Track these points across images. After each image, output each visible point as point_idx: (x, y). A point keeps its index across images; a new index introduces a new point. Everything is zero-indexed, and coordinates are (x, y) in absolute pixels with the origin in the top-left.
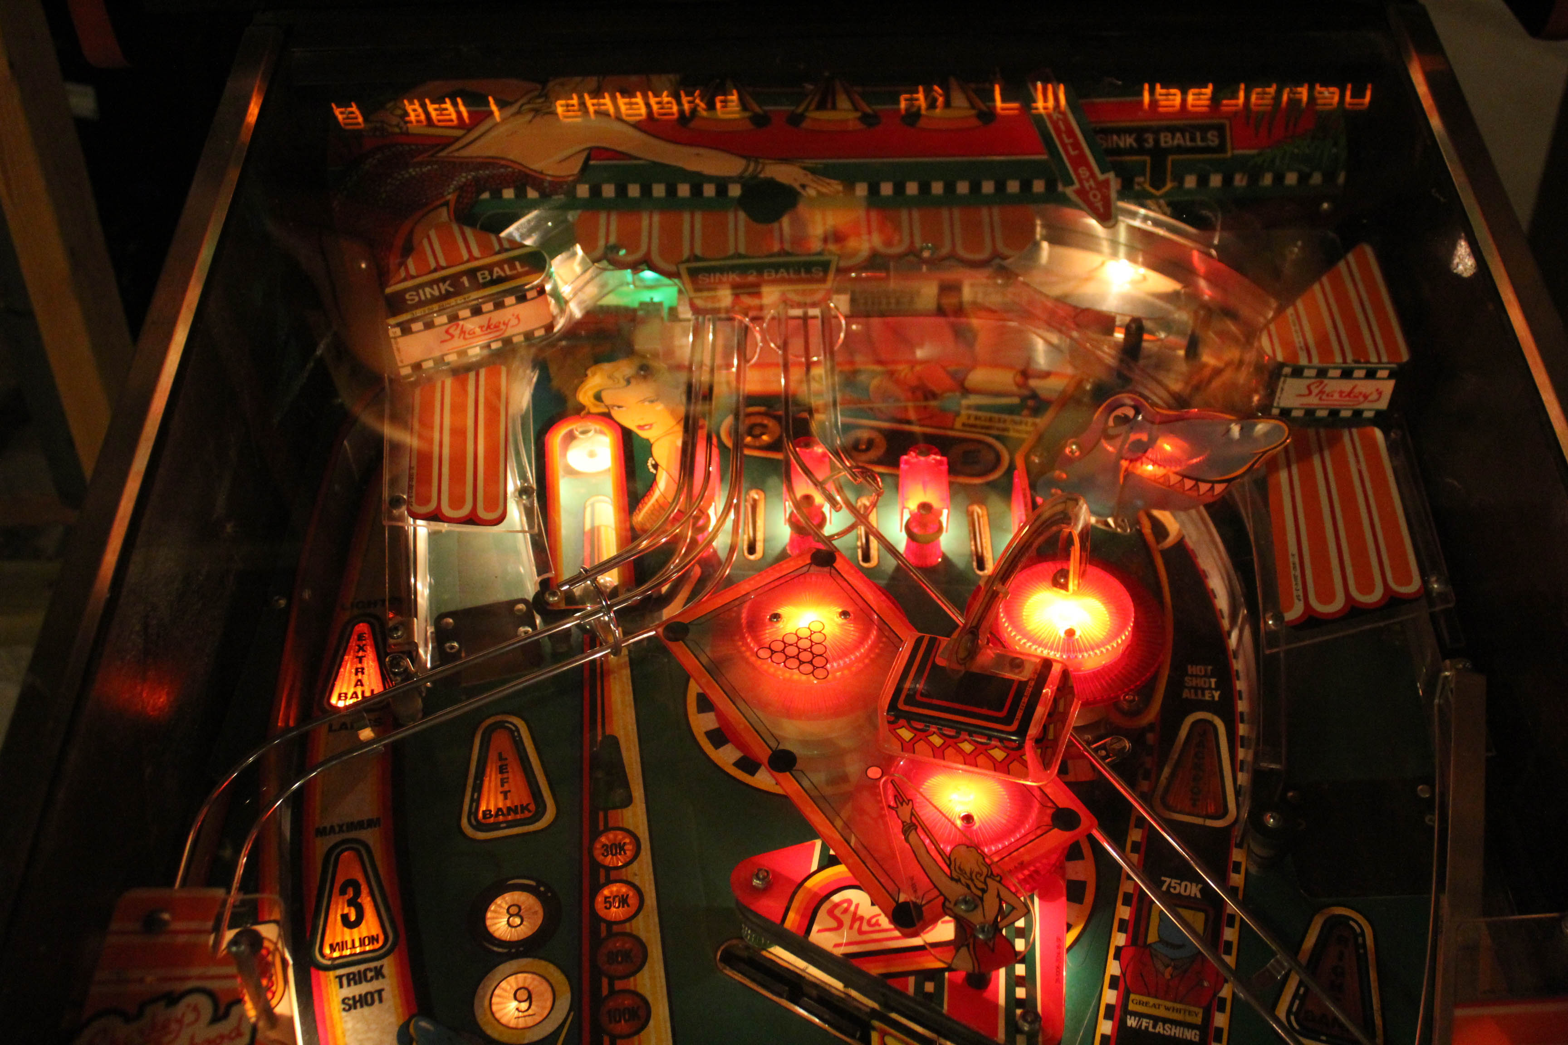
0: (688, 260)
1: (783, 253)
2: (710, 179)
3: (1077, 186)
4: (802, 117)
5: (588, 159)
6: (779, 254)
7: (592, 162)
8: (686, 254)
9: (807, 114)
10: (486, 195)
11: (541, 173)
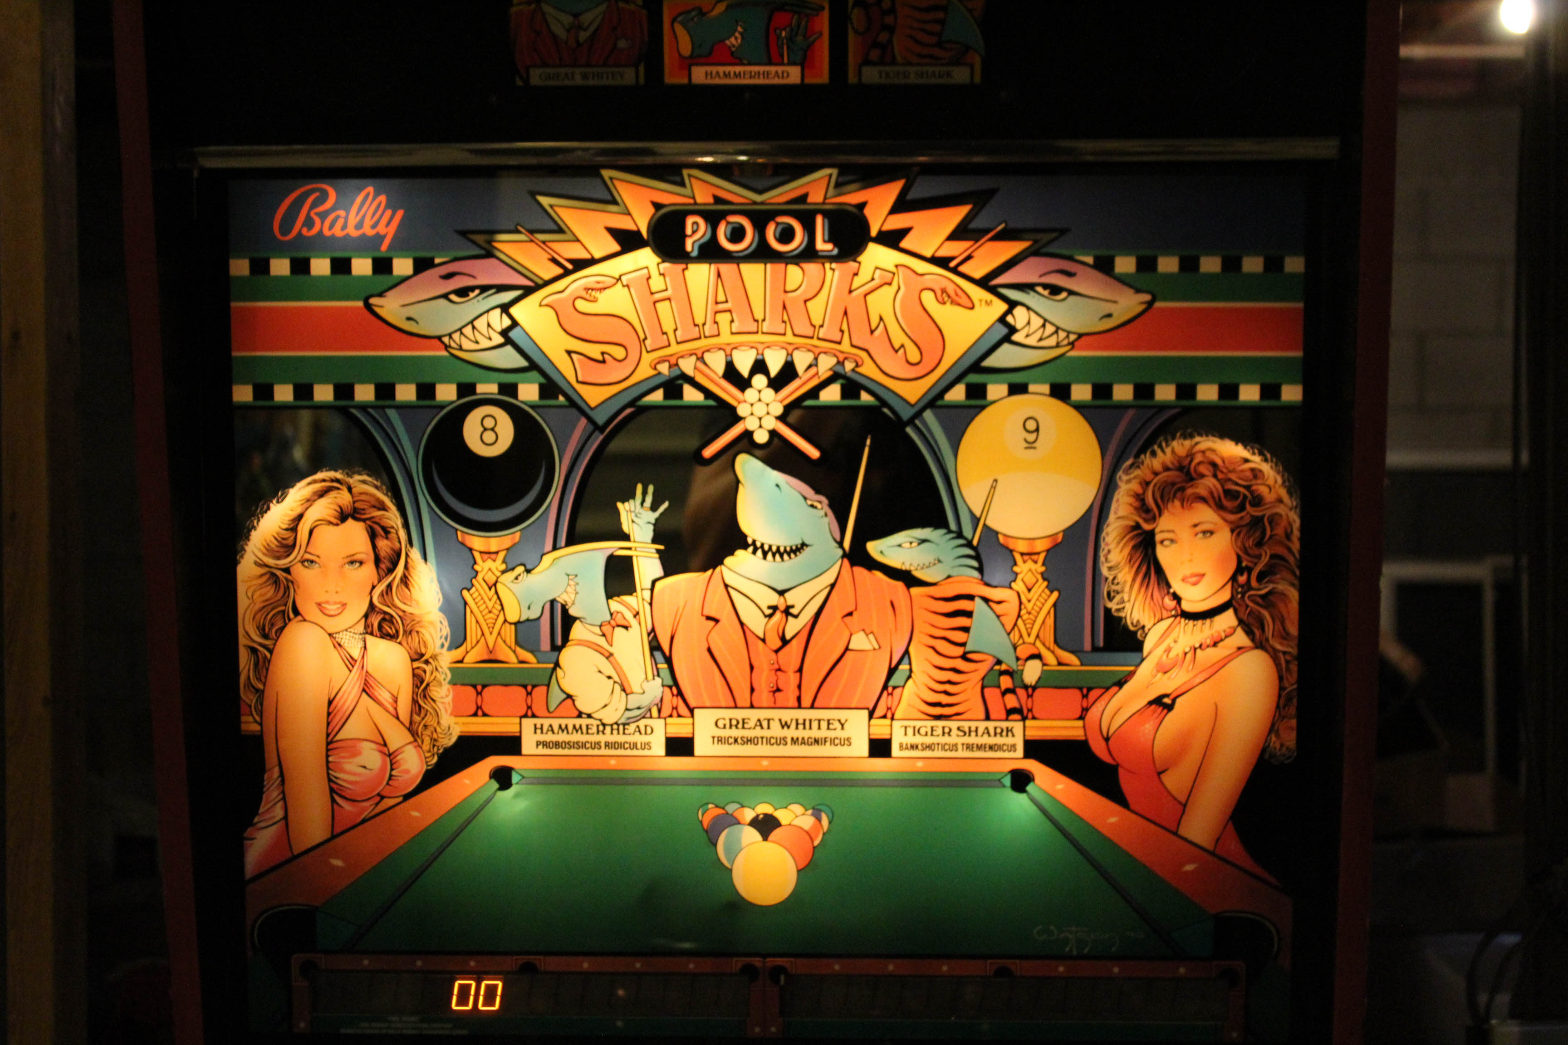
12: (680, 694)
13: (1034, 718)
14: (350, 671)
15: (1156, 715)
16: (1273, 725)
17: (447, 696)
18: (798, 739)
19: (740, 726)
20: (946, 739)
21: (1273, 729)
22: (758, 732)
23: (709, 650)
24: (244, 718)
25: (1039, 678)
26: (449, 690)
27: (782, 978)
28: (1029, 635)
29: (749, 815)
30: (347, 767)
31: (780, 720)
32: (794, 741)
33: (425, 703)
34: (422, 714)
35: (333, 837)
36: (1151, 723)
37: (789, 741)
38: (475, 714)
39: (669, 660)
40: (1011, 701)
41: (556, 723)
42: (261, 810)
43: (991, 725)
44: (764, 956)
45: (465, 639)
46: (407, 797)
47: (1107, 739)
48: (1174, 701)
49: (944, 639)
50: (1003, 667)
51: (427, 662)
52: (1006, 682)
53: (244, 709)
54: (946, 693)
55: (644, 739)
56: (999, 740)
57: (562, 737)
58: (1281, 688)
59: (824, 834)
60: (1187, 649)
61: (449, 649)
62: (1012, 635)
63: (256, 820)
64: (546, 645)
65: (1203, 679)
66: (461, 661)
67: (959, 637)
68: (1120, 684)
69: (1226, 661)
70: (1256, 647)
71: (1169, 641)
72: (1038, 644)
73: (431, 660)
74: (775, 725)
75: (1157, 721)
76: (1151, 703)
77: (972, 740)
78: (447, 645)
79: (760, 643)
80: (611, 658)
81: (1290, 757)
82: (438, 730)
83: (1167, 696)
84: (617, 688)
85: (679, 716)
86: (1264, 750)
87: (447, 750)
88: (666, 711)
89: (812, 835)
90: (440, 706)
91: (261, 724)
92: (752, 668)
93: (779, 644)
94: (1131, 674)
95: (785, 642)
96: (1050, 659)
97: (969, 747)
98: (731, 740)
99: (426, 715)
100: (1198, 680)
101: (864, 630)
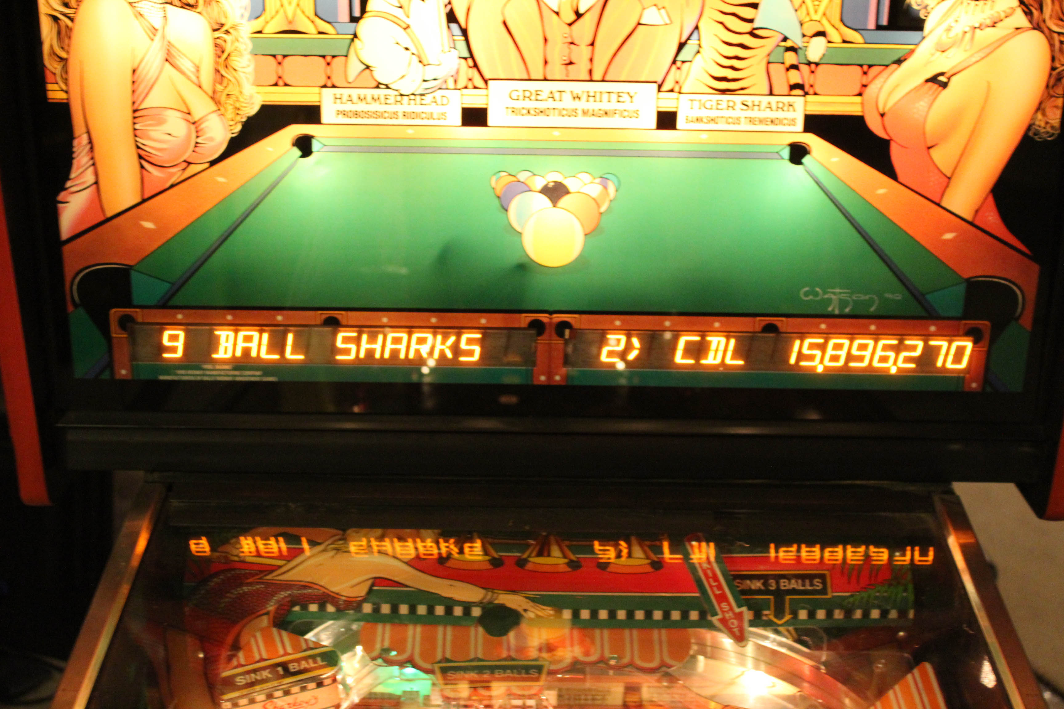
0: (440, 662)
1: (510, 658)
2: (459, 603)
3: (720, 616)
4: (526, 561)
5: (373, 585)
6: (505, 659)
7: (375, 588)
8: (439, 656)
9: (531, 559)
10: (297, 608)
11: (338, 594)
12: (476, 66)
13: (815, 94)
14: (152, 40)
15: (930, 93)
16: (1041, 103)
17: (248, 66)
18: (588, 111)
19: (533, 97)
20: (730, 113)
21: (1040, 108)
22: (550, 104)
23: (505, 23)
24: (50, 87)
25: (824, 55)
26: (249, 60)
27: (567, 332)
28: (816, 12)
29: (539, 183)
30: (153, 134)
31: (572, 92)
32: (585, 113)
33: (227, 73)
34: (225, 84)
35: (144, 201)
36: (926, 100)
37: (580, 112)
38: (276, 85)
39: (464, 32)
40: (795, 77)
41: (355, 93)
42: (73, 175)
43: (773, 99)
44: (551, 313)
45: (264, 10)
46: (213, 163)
47: (882, 115)
48: (949, 79)
49: (734, 14)
50: (789, 44)
51: (227, 32)
52: (791, 58)
53: (49, 77)
54: (733, 68)
55: (441, 109)
56: (780, 115)
57: (361, 107)
58: (1053, 69)
59: (611, 201)
60: (967, 29)
61: (249, 20)
62: (799, 12)
63: (69, 184)
64: (344, 16)
65: (978, 58)
66: (260, 32)
67: (747, 13)
68: (899, 62)
69: (1003, 40)
70: (1034, 28)
71: (950, 21)
72: (825, 22)
73: (231, 30)
74: (567, 97)
75: (932, 98)
76: (927, 81)
77: (755, 113)
78: (247, 15)
79: (555, 16)
80: (408, 30)
81: (1052, 135)
82: (241, 100)
83: (942, 74)
84: (416, 59)
85: (475, 87)
86: (1029, 128)
87: (250, 119)
88: (462, 82)
89: (599, 202)
90: (241, 76)
91: (66, 92)
92: (546, 40)
93: (573, 17)
94: (912, 51)
95: (579, 15)
96: (834, 36)
97: (751, 121)
98: (525, 112)
99: (228, 84)
100: (974, 60)
101: (655, 5)
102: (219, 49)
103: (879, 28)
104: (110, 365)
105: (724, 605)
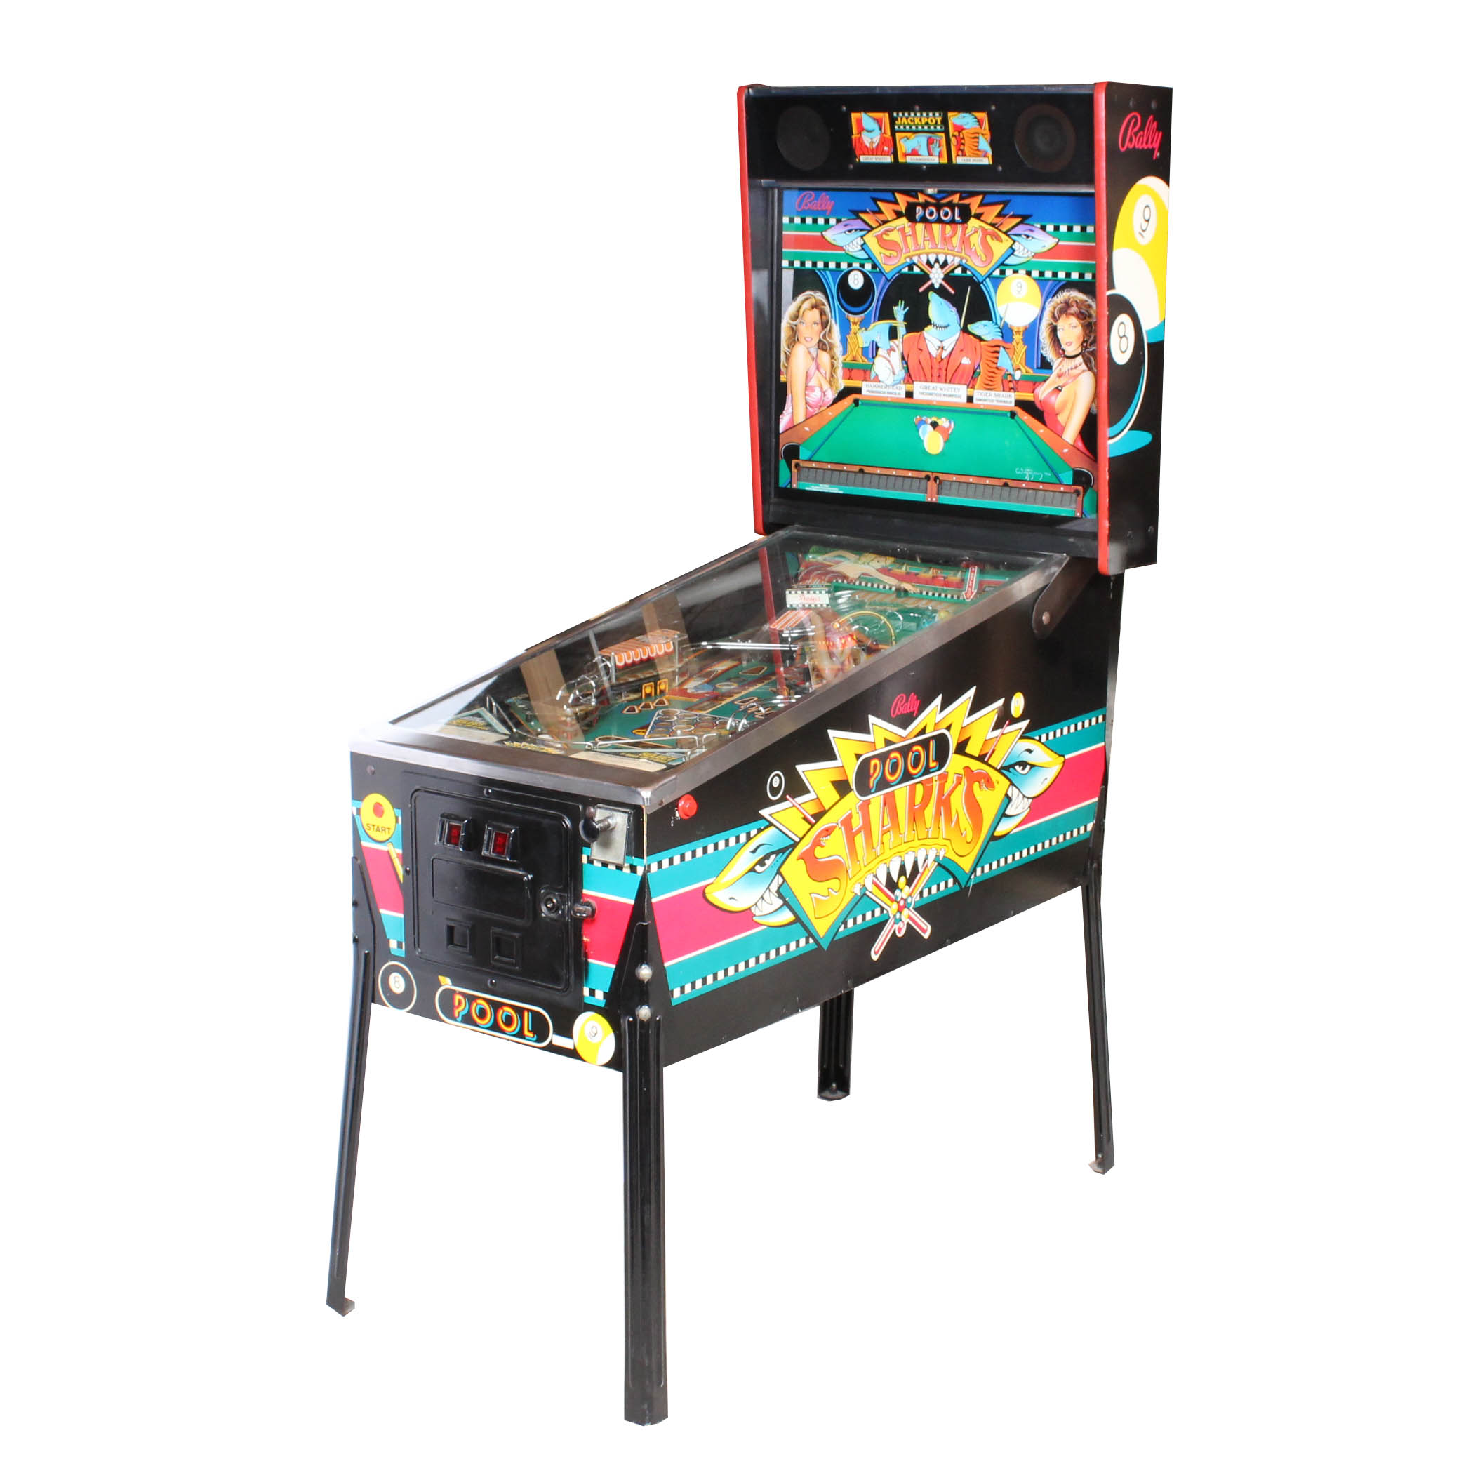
102: (833, 365)
103: (1037, 368)
104: (791, 482)
105: (970, 589)
